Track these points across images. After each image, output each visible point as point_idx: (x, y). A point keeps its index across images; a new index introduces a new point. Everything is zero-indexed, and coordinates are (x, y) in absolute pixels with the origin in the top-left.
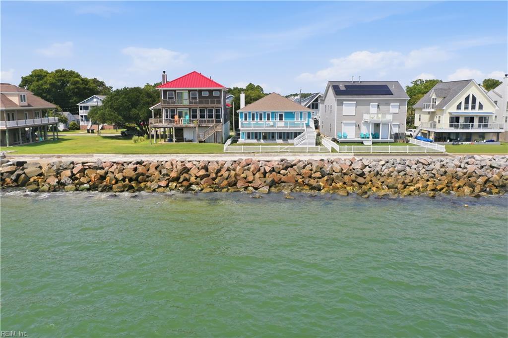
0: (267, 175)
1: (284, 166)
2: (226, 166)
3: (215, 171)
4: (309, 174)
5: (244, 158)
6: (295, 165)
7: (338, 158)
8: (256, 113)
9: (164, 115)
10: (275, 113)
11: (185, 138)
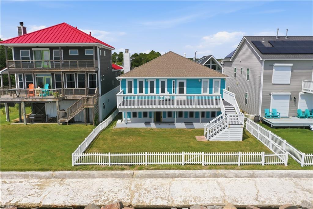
8: (145, 81)
9: (17, 82)
10: (173, 81)
11: (48, 115)
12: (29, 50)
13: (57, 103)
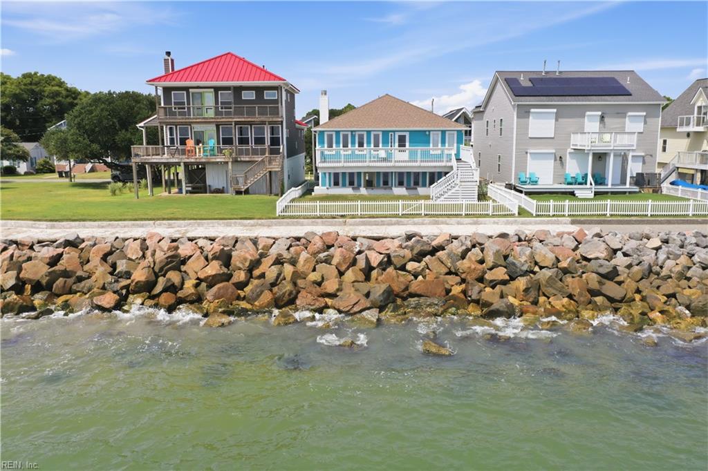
0: (374, 273)
1: (415, 252)
2: (274, 252)
3: (247, 264)
4: (479, 273)
5: (320, 229)
6: (441, 248)
7: (544, 231)
8: (352, 134)
9: (167, 139)
10: (390, 133)
11: (209, 186)
12: (185, 92)
13: (230, 164)
